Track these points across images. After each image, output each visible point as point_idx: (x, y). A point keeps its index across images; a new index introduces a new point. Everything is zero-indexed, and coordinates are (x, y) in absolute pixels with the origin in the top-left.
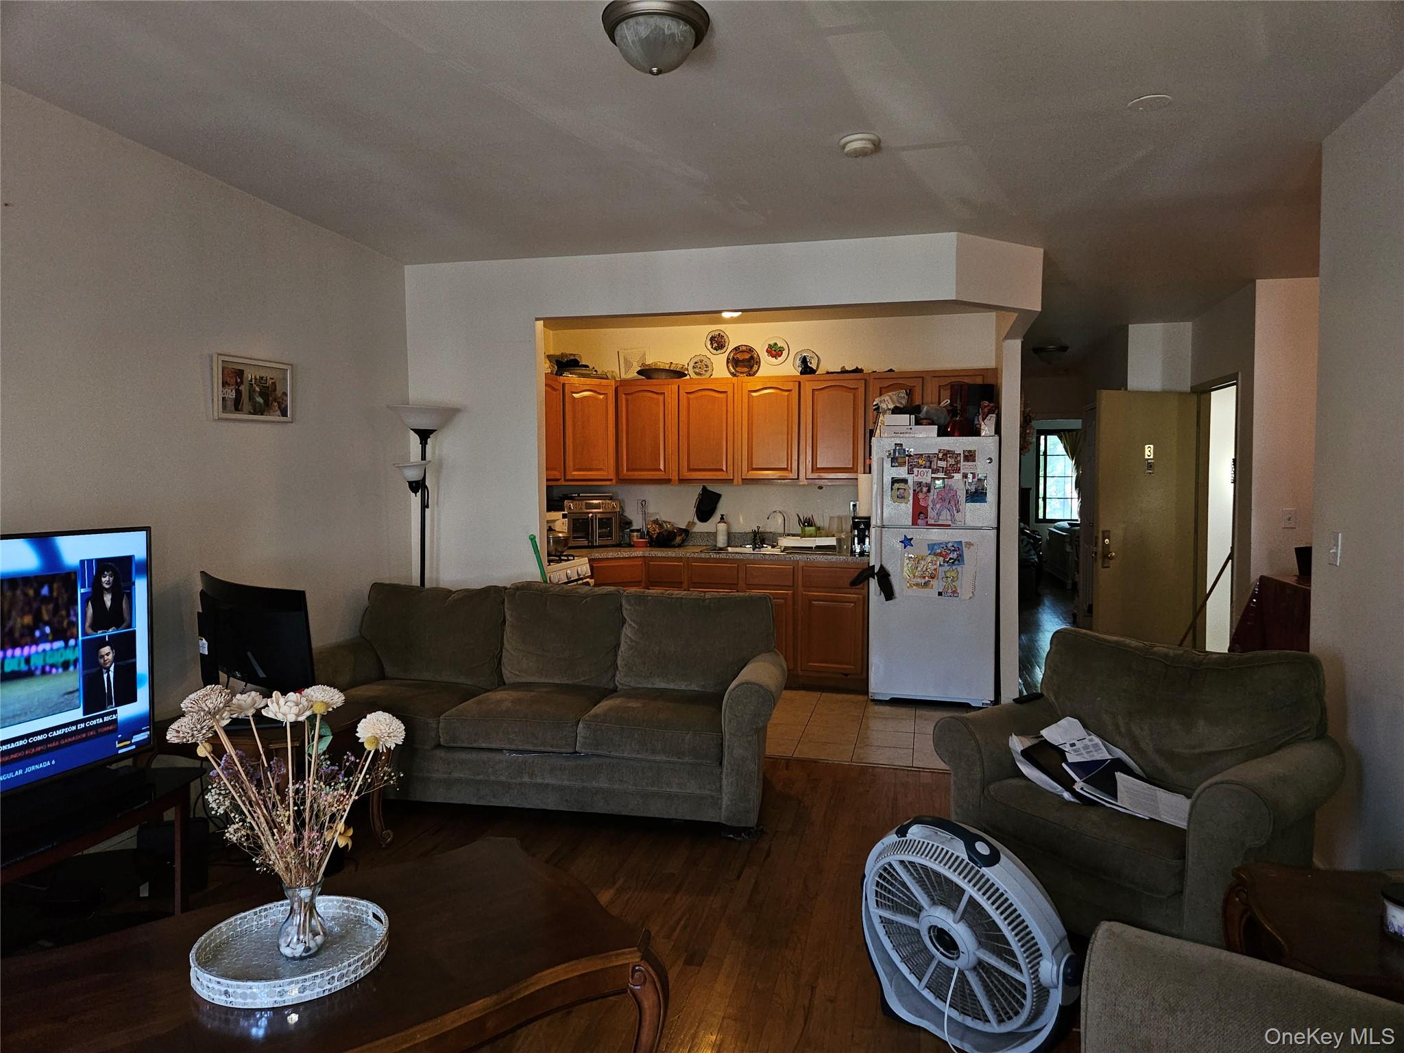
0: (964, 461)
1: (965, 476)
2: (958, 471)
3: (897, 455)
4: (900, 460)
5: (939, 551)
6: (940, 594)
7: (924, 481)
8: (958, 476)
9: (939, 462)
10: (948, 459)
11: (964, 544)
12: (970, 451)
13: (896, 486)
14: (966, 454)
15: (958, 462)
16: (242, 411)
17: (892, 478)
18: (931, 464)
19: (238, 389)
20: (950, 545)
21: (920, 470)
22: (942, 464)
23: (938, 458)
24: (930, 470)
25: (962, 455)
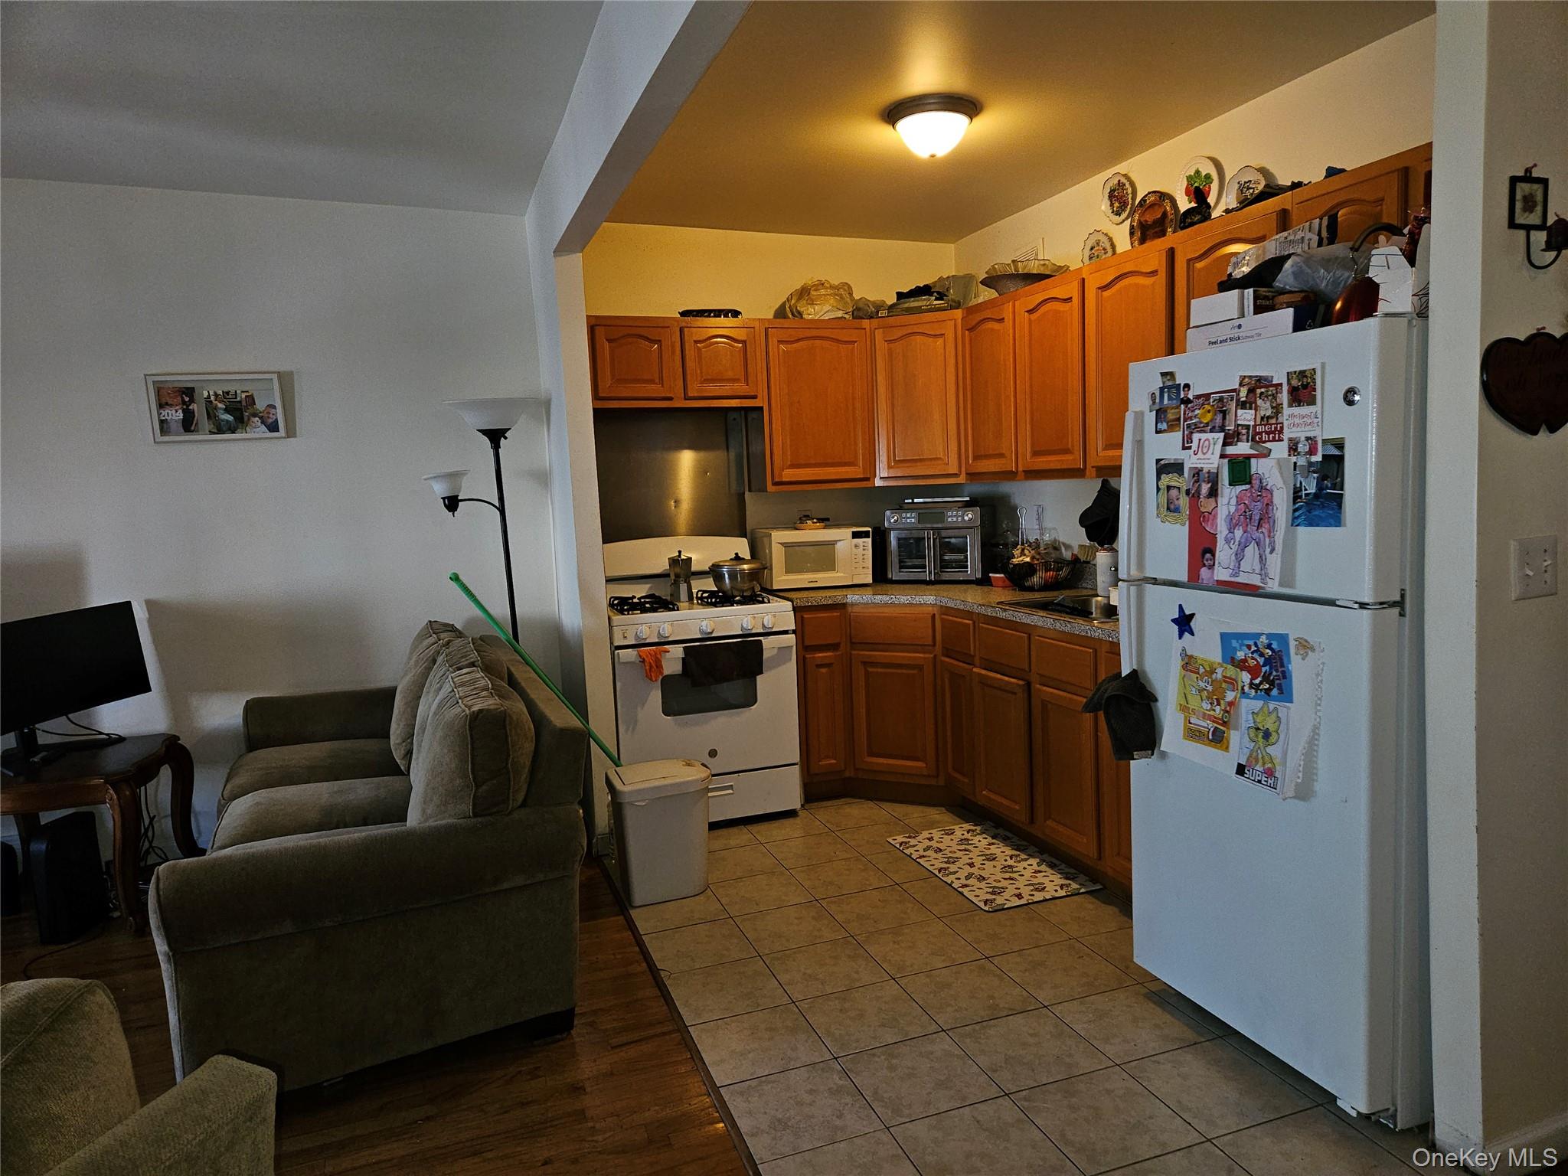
0: (1290, 405)
1: (1293, 448)
2: (1277, 434)
3: (1166, 402)
4: (1171, 416)
5: (1240, 655)
6: (1241, 770)
7: (1206, 467)
8: (1280, 450)
9: (1240, 412)
10: (1259, 402)
11: (1292, 644)
12: (1302, 374)
13: (1166, 480)
14: (1295, 382)
15: (1277, 409)
16: (198, 431)
17: (1158, 461)
18: (1224, 418)
19: (188, 409)
20: (1264, 640)
21: (1204, 436)
22: (1246, 417)
23: (1238, 400)
24: (1222, 435)
25: (1285, 388)
